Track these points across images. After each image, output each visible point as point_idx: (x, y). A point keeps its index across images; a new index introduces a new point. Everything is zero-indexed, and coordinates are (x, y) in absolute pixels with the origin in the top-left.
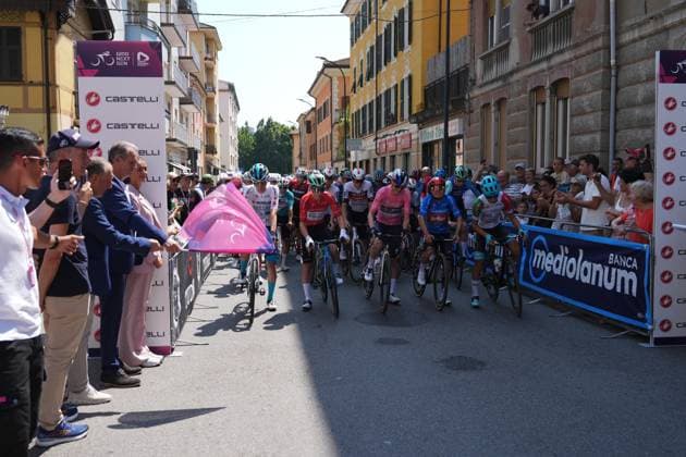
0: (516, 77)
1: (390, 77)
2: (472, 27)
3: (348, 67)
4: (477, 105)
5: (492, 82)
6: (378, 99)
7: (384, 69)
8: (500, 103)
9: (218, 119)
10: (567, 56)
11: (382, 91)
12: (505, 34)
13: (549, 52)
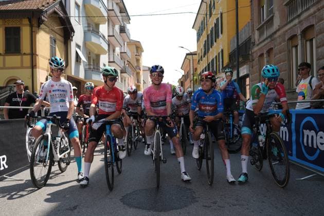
0: (278, 34)
1: (213, 53)
4: (256, 56)
5: (264, 40)
6: (209, 65)
7: (211, 49)
8: (270, 51)
10: (312, 10)
11: (210, 61)
12: (271, 12)
13: (299, 12)
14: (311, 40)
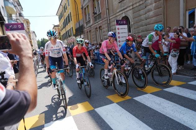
0: (92, 26)
1: (68, 28)
2: (83, 17)
3: (59, 26)
4: (86, 32)
5: (88, 27)
6: (66, 32)
7: (67, 26)
8: (90, 31)
9: (32, 39)
10: (101, 22)
11: (67, 31)
12: (89, 18)
13: (98, 21)
14: (101, 30)
